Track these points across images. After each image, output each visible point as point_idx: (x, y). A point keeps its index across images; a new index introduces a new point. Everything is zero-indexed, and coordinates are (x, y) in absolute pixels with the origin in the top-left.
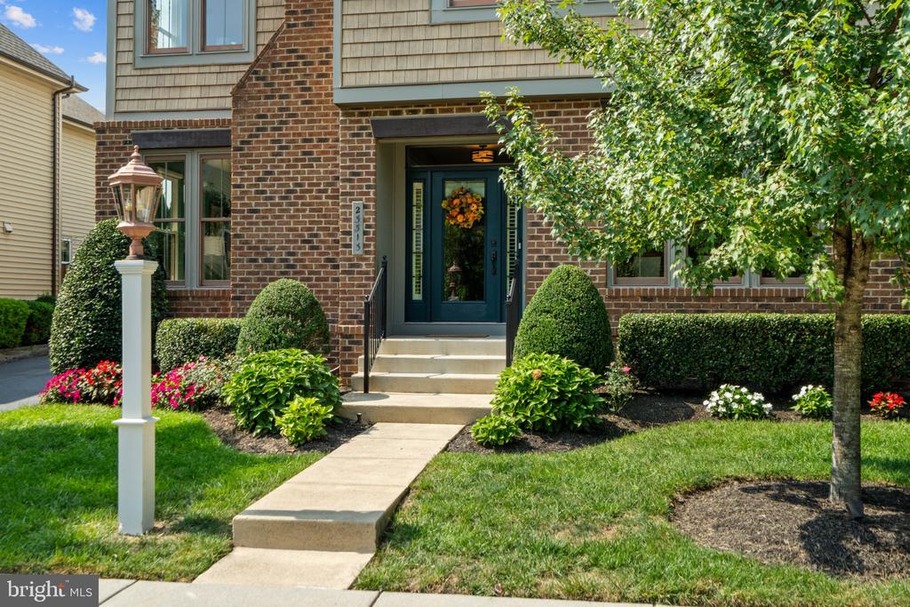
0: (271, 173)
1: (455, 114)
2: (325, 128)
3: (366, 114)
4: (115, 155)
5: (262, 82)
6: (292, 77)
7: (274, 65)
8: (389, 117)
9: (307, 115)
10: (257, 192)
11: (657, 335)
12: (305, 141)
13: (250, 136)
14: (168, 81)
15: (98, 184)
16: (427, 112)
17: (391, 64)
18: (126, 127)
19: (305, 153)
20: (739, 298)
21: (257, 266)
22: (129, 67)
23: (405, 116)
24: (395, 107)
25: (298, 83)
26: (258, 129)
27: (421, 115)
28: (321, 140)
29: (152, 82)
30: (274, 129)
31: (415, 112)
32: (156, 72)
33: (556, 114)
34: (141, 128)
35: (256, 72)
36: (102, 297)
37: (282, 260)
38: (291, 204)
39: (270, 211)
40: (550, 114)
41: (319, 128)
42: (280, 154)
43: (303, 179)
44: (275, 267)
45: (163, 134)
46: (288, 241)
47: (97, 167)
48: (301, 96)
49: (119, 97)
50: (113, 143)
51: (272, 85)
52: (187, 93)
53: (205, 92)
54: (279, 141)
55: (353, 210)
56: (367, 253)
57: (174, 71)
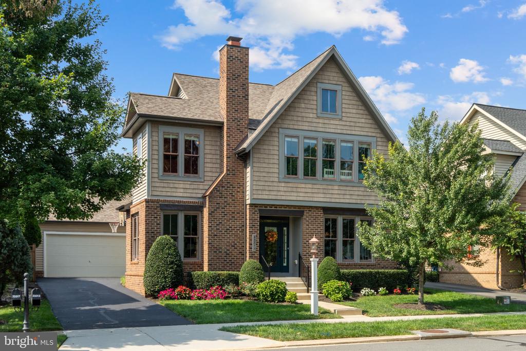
0: (221, 223)
1: (283, 209)
2: (239, 209)
3: (257, 207)
4: (153, 211)
5: (218, 192)
6: (228, 191)
7: (222, 187)
8: (264, 208)
9: (233, 204)
10: (217, 229)
11: (348, 276)
12: (232, 213)
13: (214, 210)
14: (171, 185)
15: (146, 221)
16: (275, 207)
17: (267, 193)
18: (158, 201)
19: (232, 217)
20: (356, 265)
21: (217, 254)
22: (156, 179)
23: (268, 208)
24: (266, 206)
25: (230, 194)
26: (217, 208)
27: (273, 208)
28: (237, 213)
29: (166, 185)
30: (222, 208)
31: (271, 207)
32: (167, 181)
33: (310, 211)
34: (164, 202)
35: (216, 189)
36: (176, 264)
37: (225, 252)
38: (228, 234)
39: (221, 235)
40: (309, 211)
41: (237, 209)
42: (224, 217)
43: (232, 225)
44: (222, 254)
45: (172, 205)
46: (227, 246)
47: (146, 215)
48: (231, 198)
49: (153, 189)
50: (152, 207)
51: (222, 193)
52: (179, 190)
53: (185, 191)
54: (224, 212)
55: (253, 237)
56: (257, 251)
57: (174, 182)
